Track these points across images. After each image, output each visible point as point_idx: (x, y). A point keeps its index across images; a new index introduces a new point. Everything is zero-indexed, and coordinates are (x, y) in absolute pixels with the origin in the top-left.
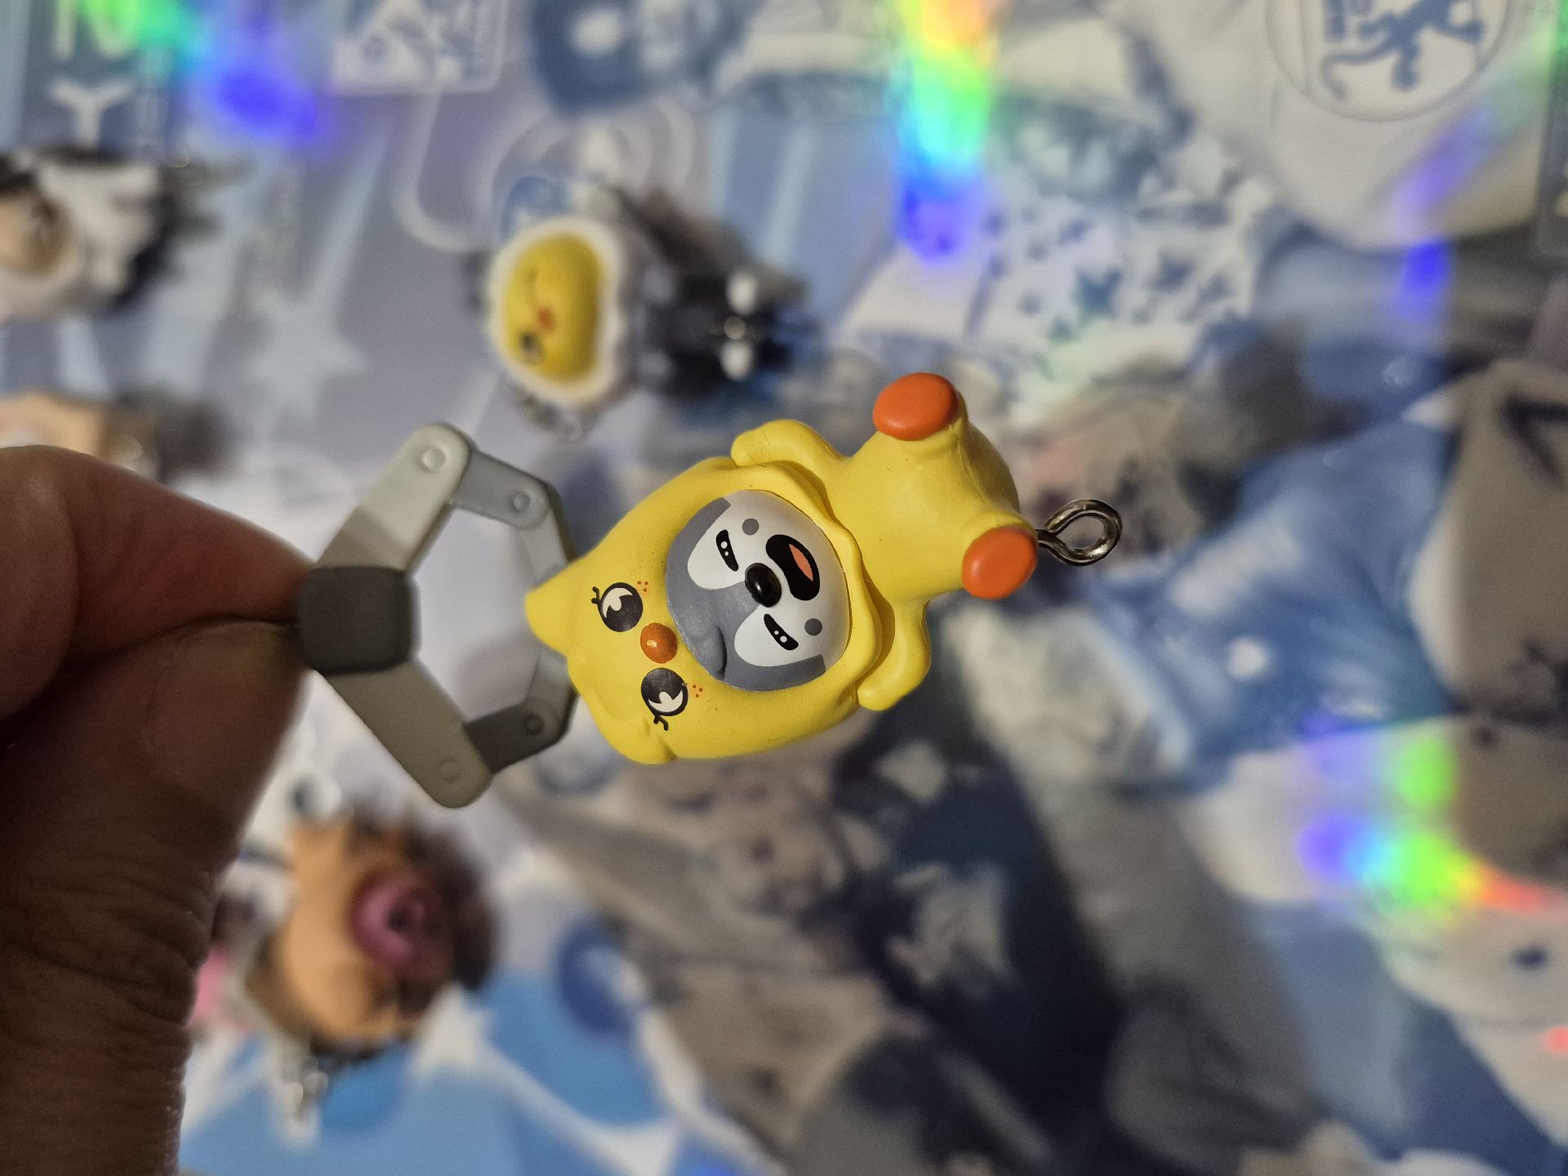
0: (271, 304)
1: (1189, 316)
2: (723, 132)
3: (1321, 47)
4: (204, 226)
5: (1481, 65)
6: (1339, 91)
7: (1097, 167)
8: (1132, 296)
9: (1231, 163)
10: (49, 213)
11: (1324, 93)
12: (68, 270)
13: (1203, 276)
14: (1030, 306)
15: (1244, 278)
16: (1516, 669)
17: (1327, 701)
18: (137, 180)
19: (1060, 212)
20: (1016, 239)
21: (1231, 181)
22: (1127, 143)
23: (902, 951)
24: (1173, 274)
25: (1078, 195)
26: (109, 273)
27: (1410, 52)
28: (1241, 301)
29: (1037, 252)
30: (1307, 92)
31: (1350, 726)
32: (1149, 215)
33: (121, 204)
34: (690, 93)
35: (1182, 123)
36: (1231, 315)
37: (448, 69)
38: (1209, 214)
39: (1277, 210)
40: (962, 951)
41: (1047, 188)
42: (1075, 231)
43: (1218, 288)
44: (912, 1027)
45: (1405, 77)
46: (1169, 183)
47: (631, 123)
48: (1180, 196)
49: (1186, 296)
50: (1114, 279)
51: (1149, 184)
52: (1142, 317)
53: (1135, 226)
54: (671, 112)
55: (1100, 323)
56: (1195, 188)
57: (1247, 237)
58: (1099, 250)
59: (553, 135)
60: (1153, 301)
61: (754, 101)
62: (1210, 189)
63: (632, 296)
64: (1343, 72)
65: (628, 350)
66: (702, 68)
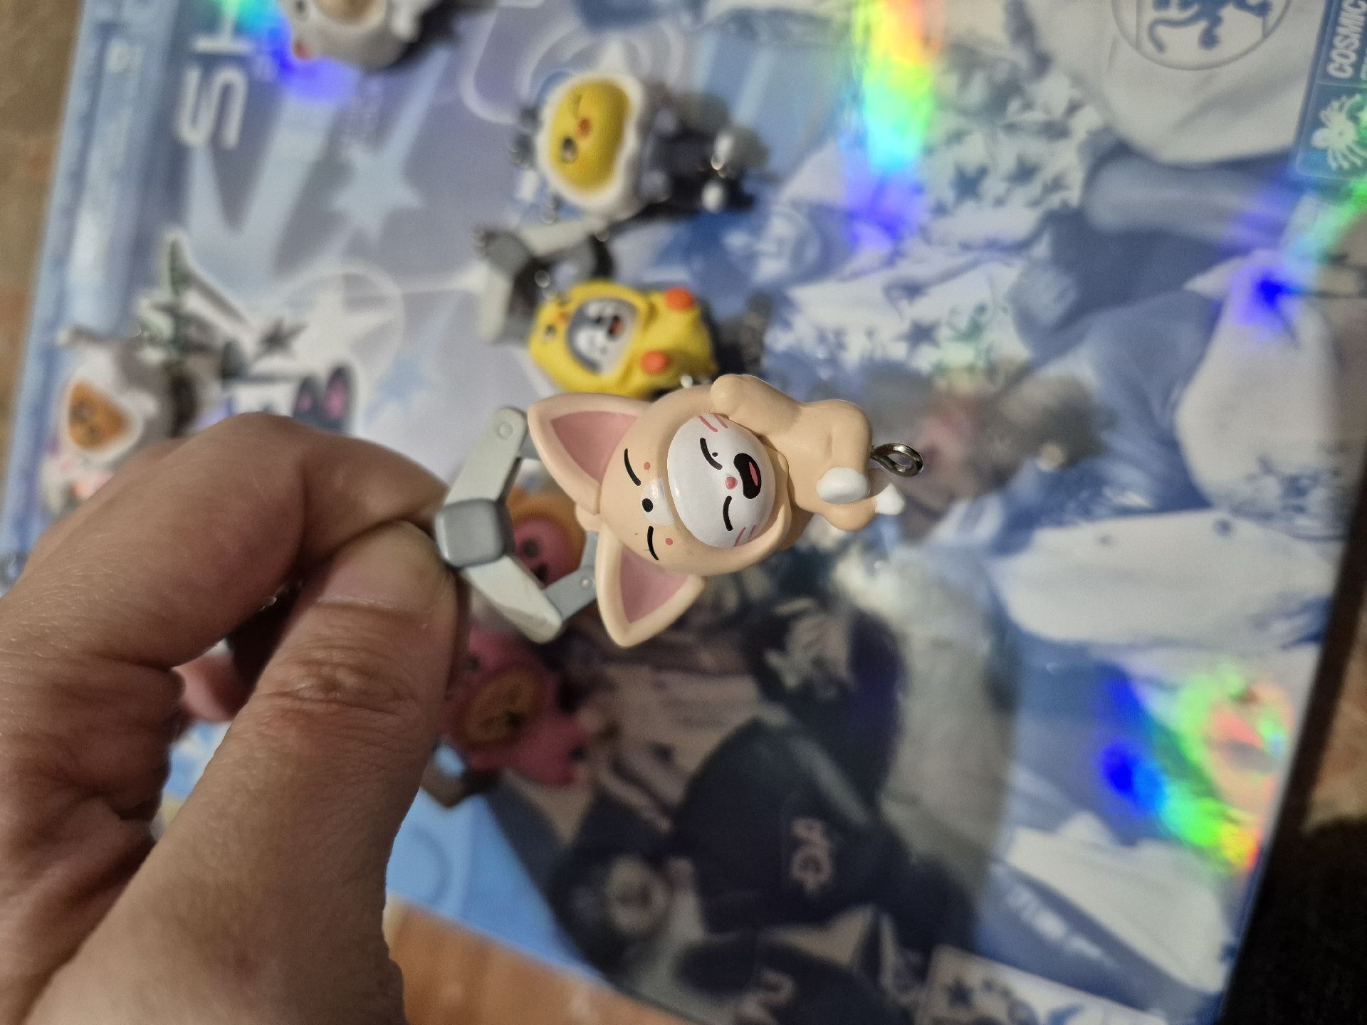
0: (357, 155)
1: (1035, 203)
2: (707, 48)
3: (1150, 14)
5: (1266, 34)
6: (1160, 47)
7: (977, 92)
8: (993, 186)
9: (1076, 94)
11: (1149, 47)
13: (1047, 175)
14: (919, 189)
15: (1076, 178)
16: (1251, 478)
17: (1108, 492)
21: (1073, 108)
22: (1001, 75)
23: (774, 659)
24: (1024, 173)
25: (963, 112)
27: (1216, 21)
28: (1073, 195)
29: (928, 151)
30: (1137, 46)
31: (1127, 512)
32: (1011, 128)
34: (686, 19)
35: (1042, 63)
36: (1065, 204)
38: (1055, 131)
39: (1107, 130)
40: (819, 663)
42: (957, 137)
43: (1057, 184)
44: (775, 717)
45: (1209, 40)
46: (1028, 106)
47: (640, 39)
48: (1036, 116)
49: (1035, 188)
50: (983, 172)
51: (1014, 105)
52: (1000, 202)
53: (1001, 135)
54: (671, 31)
55: (969, 205)
56: (1047, 110)
57: (1082, 148)
58: (974, 151)
59: (582, 42)
60: (1009, 191)
61: (732, 28)
62: (1059, 109)
63: (646, 128)
64: (1164, 32)
65: (637, 169)
66: (695, 2)
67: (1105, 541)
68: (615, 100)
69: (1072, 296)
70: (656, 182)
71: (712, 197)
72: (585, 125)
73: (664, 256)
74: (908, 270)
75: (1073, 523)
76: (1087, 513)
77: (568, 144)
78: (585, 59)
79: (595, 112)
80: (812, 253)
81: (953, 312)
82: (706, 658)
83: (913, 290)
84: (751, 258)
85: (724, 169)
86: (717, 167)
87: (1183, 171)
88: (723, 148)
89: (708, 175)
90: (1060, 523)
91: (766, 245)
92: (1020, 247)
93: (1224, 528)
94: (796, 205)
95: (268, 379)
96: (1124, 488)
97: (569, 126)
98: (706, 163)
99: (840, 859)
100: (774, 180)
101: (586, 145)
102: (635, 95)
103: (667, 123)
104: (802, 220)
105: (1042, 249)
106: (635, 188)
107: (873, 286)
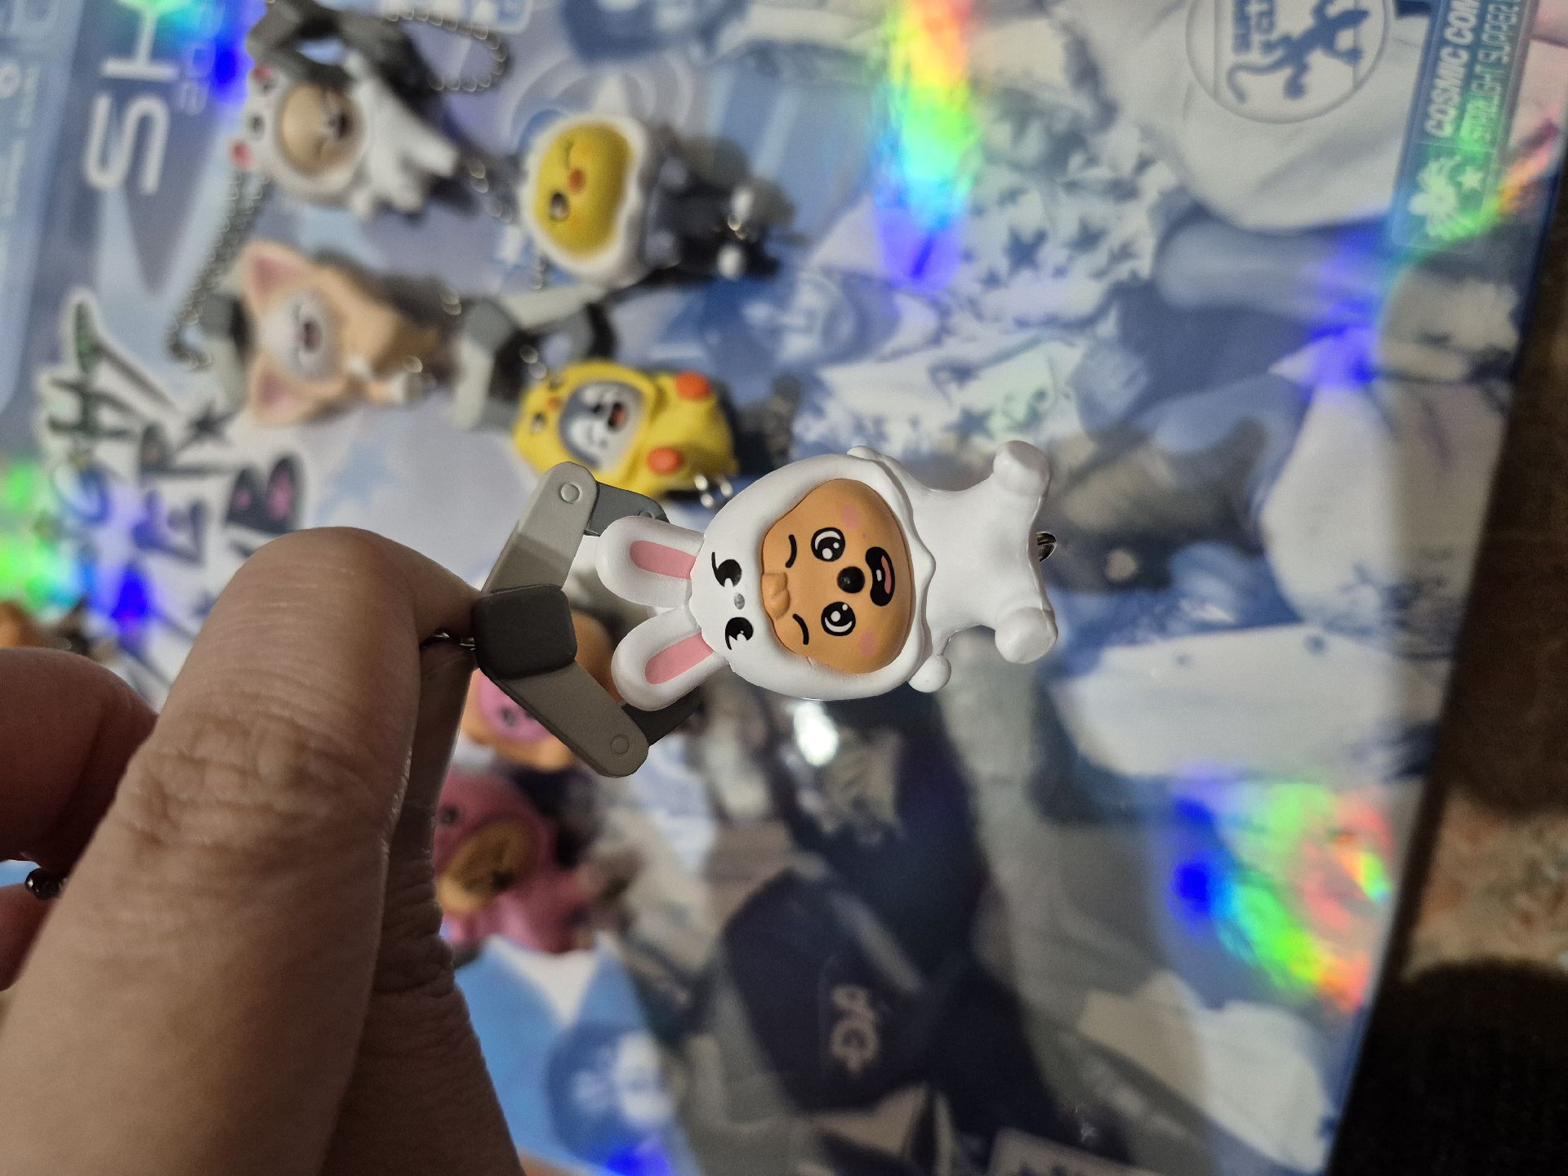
1: (1099, 274)
2: (721, 86)
3: (1230, 58)
5: (1358, 85)
6: (1241, 96)
7: (1033, 145)
8: (1052, 254)
9: (1148, 148)
11: (1228, 95)
13: (1113, 241)
14: (968, 255)
15: (1147, 245)
16: (1346, 589)
17: (1186, 605)
19: (1000, 178)
21: (1143, 164)
22: (1061, 126)
23: (807, 802)
24: (1088, 238)
25: (1016, 166)
27: (1302, 68)
28: (1143, 265)
29: (978, 210)
30: (1215, 94)
31: (1207, 628)
32: (1073, 187)
34: (696, 51)
35: (1108, 112)
36: (1134, 275)
38: (1123, 191)
39: (1181, 190)
40: (859, 804)
42: (1011, 196)
43: (1124, 253)
44: (811, 868)
45: (1295, 89)
46: (1092, 161)
47: (641, 73)
48: (1101, 173)
49: (1099, 257)
50: (1041, 237)
51: (1076, 160)
52: (1060, 272)
53: (1062, 195)
54: (678, 64)
55: (1026, 275)
56: (1114, 167)
57: (1154, 210)
58: (1030, 213)
59: (574, 75)
60: (1071, 259)
61: (751, 63)
62: (1127, 167)
63: (650, 182)
64: (1245, 79)
65: (641, 229)
66: (707, 31)
67: (1182, 660)
68: (614, 150)
69: (1143, 380)
70: (663, 245)
71: (729, 262)
72: (577, 178)
73: (673, 330)
74: (955, 349)
75: (1146, 641)
76: (1162, 628)
77: (558, 199)
78: (578, 98)
79: (589, 163)
80: (846, 328)
81: (1009, 398)
83: (963, 373)
84: (775, 332)
85: (742, 229)
86: (735, 228)
87: (1269, 239)
88: (742, 204)
89: (724, 237)
90: (1132, 641)
91: (793, 319)
92: (1085, 324)
93: (1317, 645)
94: (828, 271)
95: (197, 472)
96: (1203, 601)
97: (559, 179)
98: (722, 219)
99: (886, 1031)
100: (801, 242)
101: (579, 201)
102: (637, 142)
103: (675, 175)
104: (834, 289)
105: (1108, 327)
106: (638, 252)
107: (917, 367)
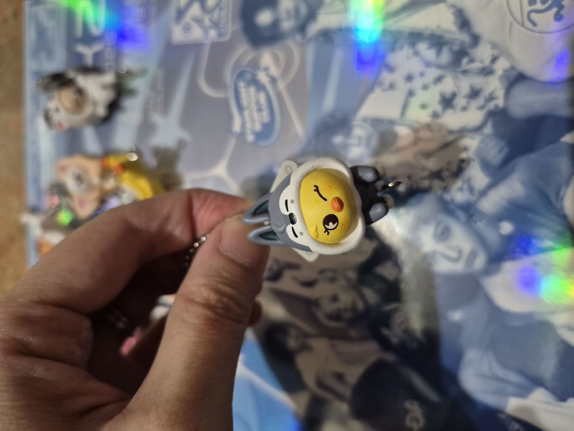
0: (157, 118)
1: (481, 108)
2: (311, 51)
3: (527, 8)
4: (131, 93)
6: (534, 24)
8: (460, 102)
9: (496, 53)
10: (80, 92)
11: (528, 24)
12: (88, 111)
13: (486, 93)
14: (423, 106)
15: (500, 93)
17: (534, 241)
18: (109, 78)
19: (433, 73)
20: (417, 83)
21: (494, 59)
23: (385, 332)
24: (474, 94)
26: (101, 111)
27: (561, 7)
29: (425, 87)
30: (523, 25)
32: (465, 72)
33: (104, 87)
34: (298, 38)
35: (476, 39)
36: (496, 106)
37: (213, 34)
38: (487, 72)
39: (512, 68)
40: (407, 332)
41: (428, 64)
42: (439, 79)
43: (491, 98)
44: (390, 357)
45: (559, 17)
46: (472, 61)
47: (278, 50)
48: (476, 65)
49: (480, 101)
50: (454, 95)
51: (465, 61)
52: (464, 109)
53: (461, 77)
54: (293, 45)
56: (482, 62)
57: (501, 78)
59: (251, 55)
60: (468, 103)
61: (321, 39)
62: (487, 62)
64: (535, 17)
66: (302, 28)
69: (506, 150)
75: (519, 258)
81: (449, 163)
82: (353, 333)
90: (513, 258)
91: (353, 141)
92: (478, 129)
94: (365, 120)
99: (428, 416)
104: (369, 127)
105: (488, 130)
